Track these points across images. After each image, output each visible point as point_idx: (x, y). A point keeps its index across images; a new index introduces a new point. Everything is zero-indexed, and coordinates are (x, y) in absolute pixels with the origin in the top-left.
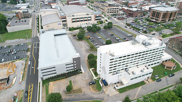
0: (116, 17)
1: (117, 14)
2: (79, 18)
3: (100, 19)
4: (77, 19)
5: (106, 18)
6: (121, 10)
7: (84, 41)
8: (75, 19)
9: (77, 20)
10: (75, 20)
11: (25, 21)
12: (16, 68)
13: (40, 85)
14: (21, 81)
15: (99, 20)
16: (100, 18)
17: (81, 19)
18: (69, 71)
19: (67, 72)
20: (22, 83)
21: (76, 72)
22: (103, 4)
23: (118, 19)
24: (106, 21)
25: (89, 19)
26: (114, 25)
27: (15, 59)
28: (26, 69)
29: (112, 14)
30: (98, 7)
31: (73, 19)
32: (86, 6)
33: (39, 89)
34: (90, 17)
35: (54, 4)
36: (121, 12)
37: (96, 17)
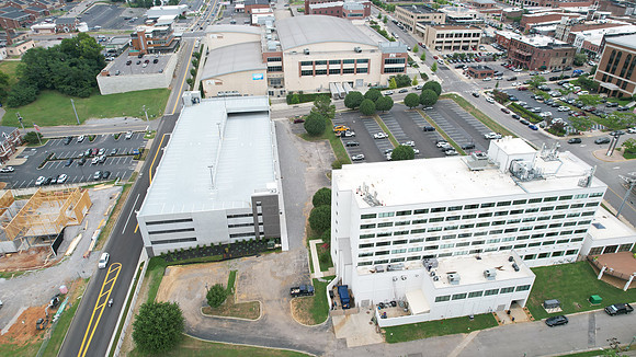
0: (461, 67)
1: (471, 55)
2: (325, 63)
3: (401, 70)
4: (317, 63)
5: (425, 69)
6: (489, 40)
7: (322, 143)
8: (311, 63)
9: (318, 67)
10: (310, 68)
11: (155, 62)
12: (91, 206)
13: (140, 271)
14: (90, 249)
15: (395, 74)
16: (402, 65)
17: (332, 67)
18: (240, 239)
19: (233, 240)
20: (92, 256)
21: (263, 244)
22: (426, 15)
23: (471, 73)
24: (424, 76)
25: (360, 66)
26: (449, 96)
27: (96, 180)
28: (117, 216)
29: (451, 53)
30: (405, 28)
31: (303, 64)
32: (363, 22)
33: (136, 283)
34: (366, 61)
35: (262, 10)
36: (490, 49)
37: (388, 62)
